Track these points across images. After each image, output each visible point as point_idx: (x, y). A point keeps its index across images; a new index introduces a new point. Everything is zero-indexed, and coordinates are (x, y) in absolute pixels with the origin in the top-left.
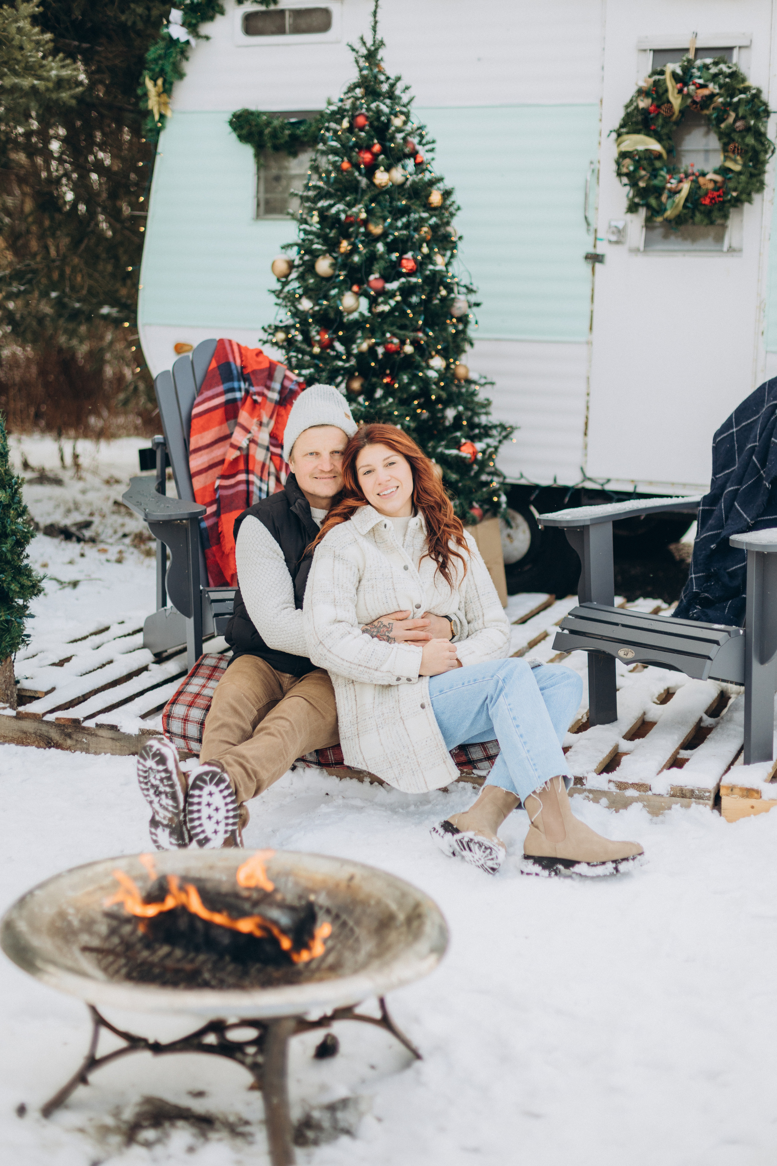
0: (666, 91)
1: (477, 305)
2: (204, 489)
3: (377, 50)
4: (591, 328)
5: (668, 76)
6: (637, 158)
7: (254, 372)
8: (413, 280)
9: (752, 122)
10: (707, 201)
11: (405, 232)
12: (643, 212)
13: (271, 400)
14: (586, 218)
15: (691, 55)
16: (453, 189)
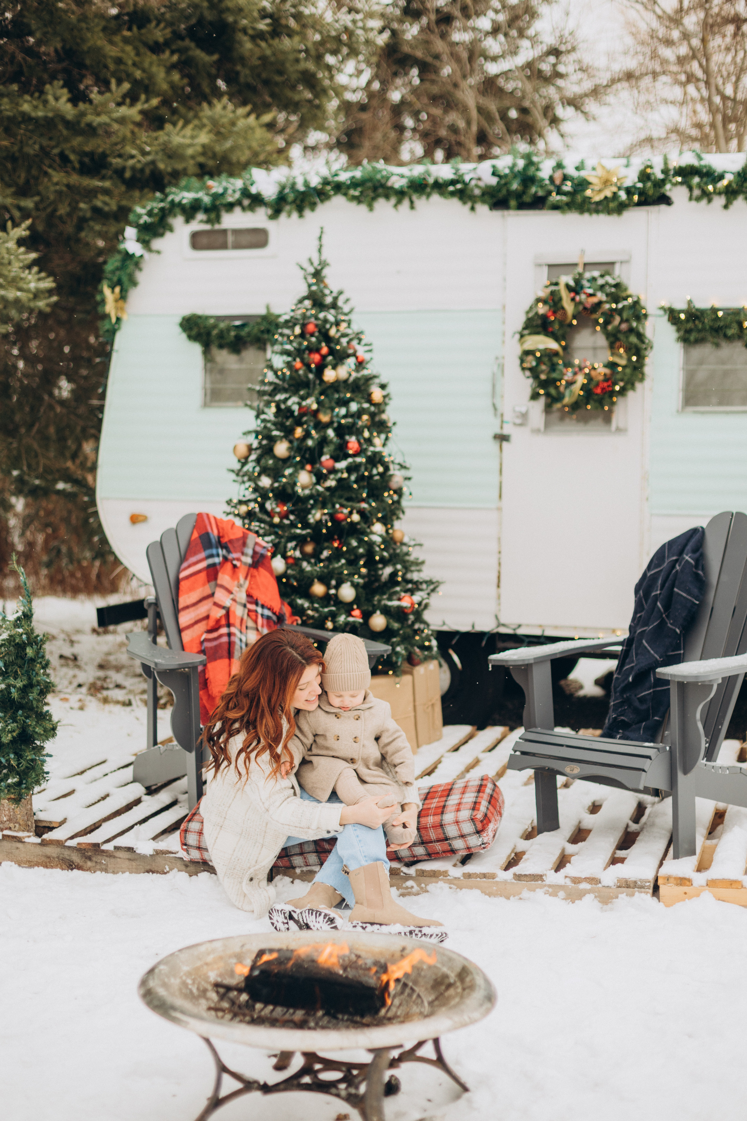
0: (560, 299)
1: (409, 479)
2: (192, 641)
3: (322, 269)
4: (500, 496)
5: (562, 288)
6: (538, 354)
7: (231, 541)
8: (358, 460)
9: (634, 324)
10: (599, 391)
11: (350, 420)
12: (543, 401)
13: (245, 564)
14: (494, 405)
15: (580, 269)
16: (388, 383)
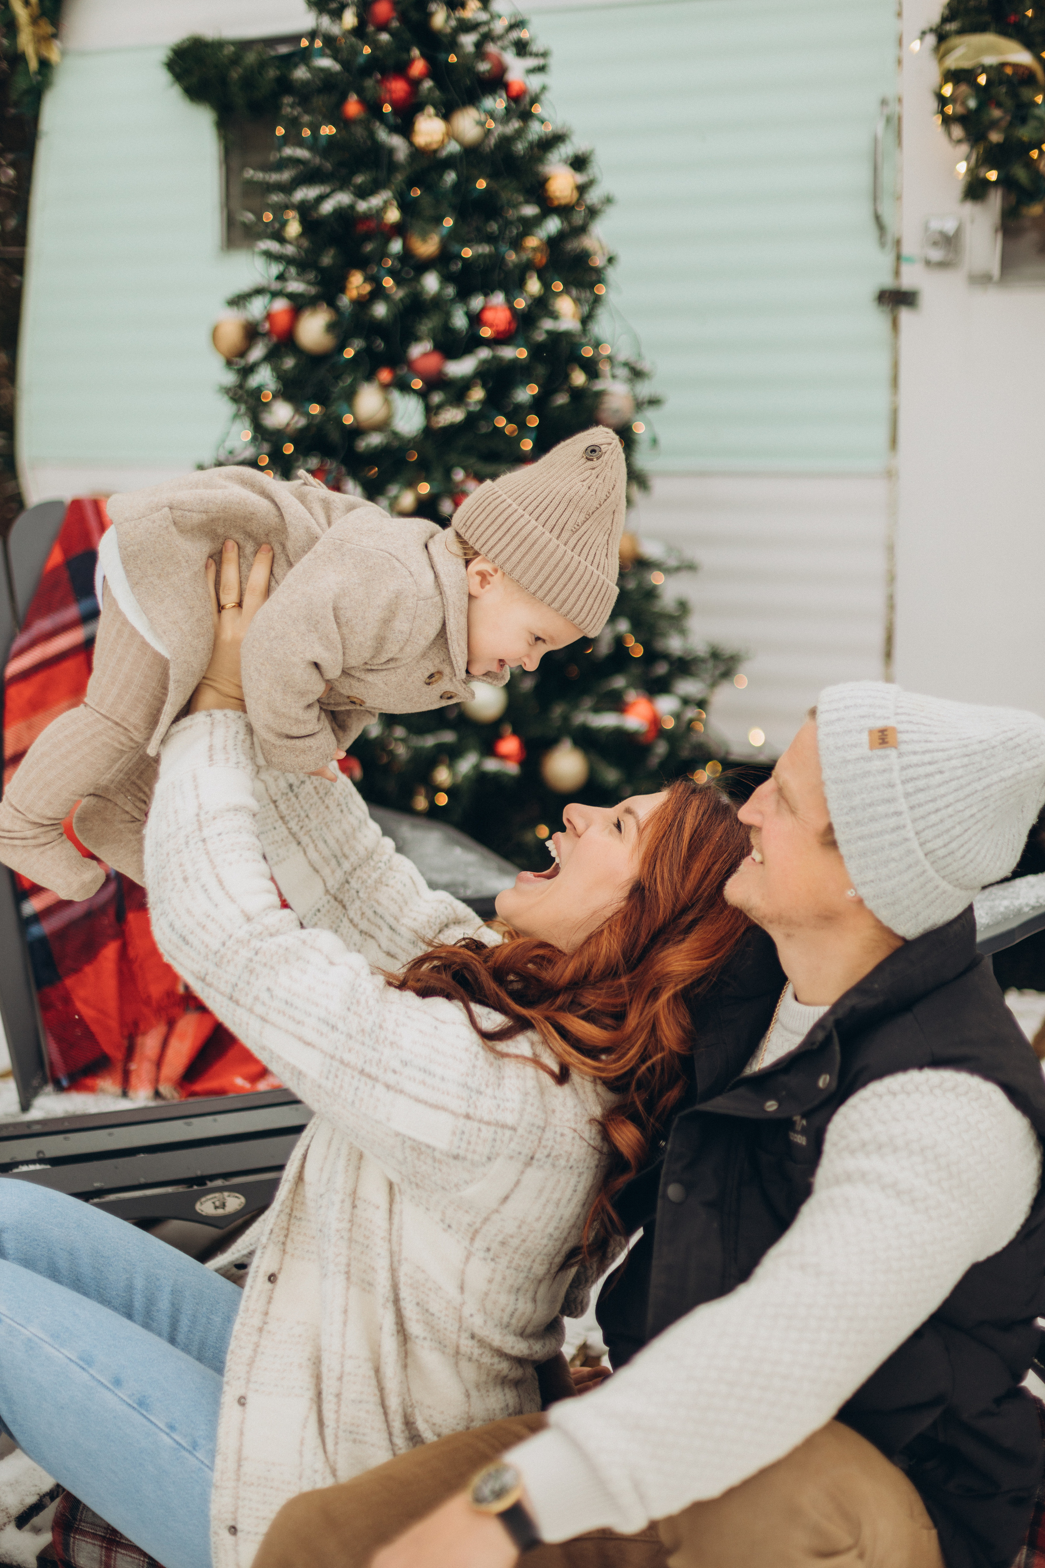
1: (654, 402)
4: (892, 446)
6: (982, 80)
8: (509, 353)
11: (485, 248)
12: (995, 200)
14: (878, 220)
16: (592, 152)
